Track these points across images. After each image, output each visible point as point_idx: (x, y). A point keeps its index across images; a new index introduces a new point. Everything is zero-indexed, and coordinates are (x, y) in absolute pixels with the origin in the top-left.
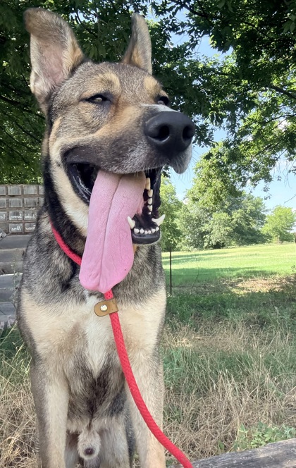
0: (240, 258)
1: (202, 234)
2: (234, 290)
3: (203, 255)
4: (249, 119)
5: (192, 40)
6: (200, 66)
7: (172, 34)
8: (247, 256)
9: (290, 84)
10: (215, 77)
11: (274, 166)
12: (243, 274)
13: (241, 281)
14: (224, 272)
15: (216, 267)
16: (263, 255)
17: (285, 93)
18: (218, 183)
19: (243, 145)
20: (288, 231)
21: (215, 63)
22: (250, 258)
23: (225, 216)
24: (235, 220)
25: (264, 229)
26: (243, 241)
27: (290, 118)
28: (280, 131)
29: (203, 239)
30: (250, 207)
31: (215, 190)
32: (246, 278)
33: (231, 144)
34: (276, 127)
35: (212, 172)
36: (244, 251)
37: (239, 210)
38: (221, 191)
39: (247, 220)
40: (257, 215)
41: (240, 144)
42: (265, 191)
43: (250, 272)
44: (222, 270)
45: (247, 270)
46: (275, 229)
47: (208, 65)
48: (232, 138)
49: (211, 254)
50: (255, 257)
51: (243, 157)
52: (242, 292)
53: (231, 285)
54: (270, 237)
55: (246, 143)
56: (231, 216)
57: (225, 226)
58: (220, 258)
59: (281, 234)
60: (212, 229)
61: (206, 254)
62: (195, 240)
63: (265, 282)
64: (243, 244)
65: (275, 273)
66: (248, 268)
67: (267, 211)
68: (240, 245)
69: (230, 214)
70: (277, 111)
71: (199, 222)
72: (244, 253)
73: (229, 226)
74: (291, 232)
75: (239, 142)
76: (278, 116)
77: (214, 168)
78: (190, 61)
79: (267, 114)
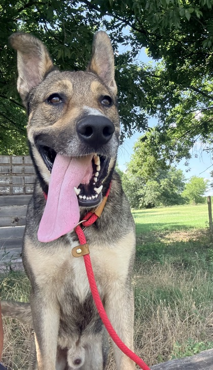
0: (166, 215)
1: (138, 197)
2: (162, 240)
3: (139, 213)
4: (175, 111)
5: (134, 50)
6: (139, 69)
7: (119, 44)
8: (171, 214)
9: (204, 86)
10: (149, 78)
11: (192, 147)
12: (169, 228)
13: (168, 233)
14: (155, 226)
15: (149, 223)
16: (183, 213)
17: (200, 92)
18: (151, 159)
19: (170, 130)
20: (201, 195)
21: (149, 68)
22: (175, 215)
23: (155, 183)
24: (162, 187)
25: (184, 194)
26: (168, 202)
27: (204, 111)
28: (196, 121)
29: (139, 201)
30: (173, 177)
31: (150, 163)
32: (172, 231)
33: (161, 129)
34: (194, 117)
35: (146, 150)
36: (169, 210)
37: (166, 179)
38: (154, 164)
39: (171, 187)
40: (178, 183)
41: (168, 130)
42: (186, 165)
43: (175, 226)
44: (154, 225)
45: (172, 224)
46: (192, 194)
47: (144, 69)
48: (162, 124)
49: (145, 212)
50: (177, 215)
51: (170, 139)
52: (169, 242)
53: (161, 236)
54: (188, 200)
55: (172, 129)
56: (160, 183)
57: (155, 191)
58: (151, 215)
59: (196, 197)
60: (145, 193)
61: (141, 213)
62: (132, 202)
63: (186, 234)
64: (168, 205)
65: (193, 227)
66: (173, 223)
67: (186, 180)
68: (166, 206)
69: (159, 182)
70: (194, 105)
71: (136, 188)
72: (169, 212)
73: (158, 191)
74: (204, 196)
75: (166, 128)
76: (195, 109)
77: (148, 147)
78: (131, 65)
79: (187, 108)
